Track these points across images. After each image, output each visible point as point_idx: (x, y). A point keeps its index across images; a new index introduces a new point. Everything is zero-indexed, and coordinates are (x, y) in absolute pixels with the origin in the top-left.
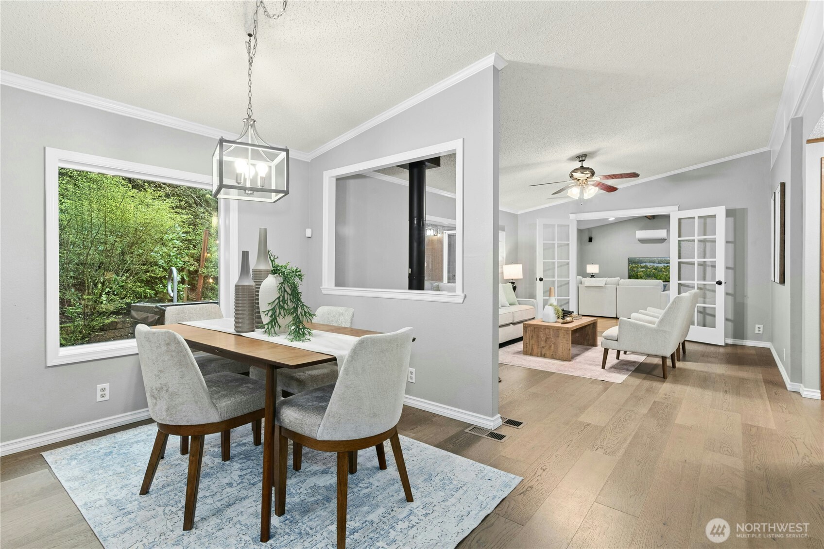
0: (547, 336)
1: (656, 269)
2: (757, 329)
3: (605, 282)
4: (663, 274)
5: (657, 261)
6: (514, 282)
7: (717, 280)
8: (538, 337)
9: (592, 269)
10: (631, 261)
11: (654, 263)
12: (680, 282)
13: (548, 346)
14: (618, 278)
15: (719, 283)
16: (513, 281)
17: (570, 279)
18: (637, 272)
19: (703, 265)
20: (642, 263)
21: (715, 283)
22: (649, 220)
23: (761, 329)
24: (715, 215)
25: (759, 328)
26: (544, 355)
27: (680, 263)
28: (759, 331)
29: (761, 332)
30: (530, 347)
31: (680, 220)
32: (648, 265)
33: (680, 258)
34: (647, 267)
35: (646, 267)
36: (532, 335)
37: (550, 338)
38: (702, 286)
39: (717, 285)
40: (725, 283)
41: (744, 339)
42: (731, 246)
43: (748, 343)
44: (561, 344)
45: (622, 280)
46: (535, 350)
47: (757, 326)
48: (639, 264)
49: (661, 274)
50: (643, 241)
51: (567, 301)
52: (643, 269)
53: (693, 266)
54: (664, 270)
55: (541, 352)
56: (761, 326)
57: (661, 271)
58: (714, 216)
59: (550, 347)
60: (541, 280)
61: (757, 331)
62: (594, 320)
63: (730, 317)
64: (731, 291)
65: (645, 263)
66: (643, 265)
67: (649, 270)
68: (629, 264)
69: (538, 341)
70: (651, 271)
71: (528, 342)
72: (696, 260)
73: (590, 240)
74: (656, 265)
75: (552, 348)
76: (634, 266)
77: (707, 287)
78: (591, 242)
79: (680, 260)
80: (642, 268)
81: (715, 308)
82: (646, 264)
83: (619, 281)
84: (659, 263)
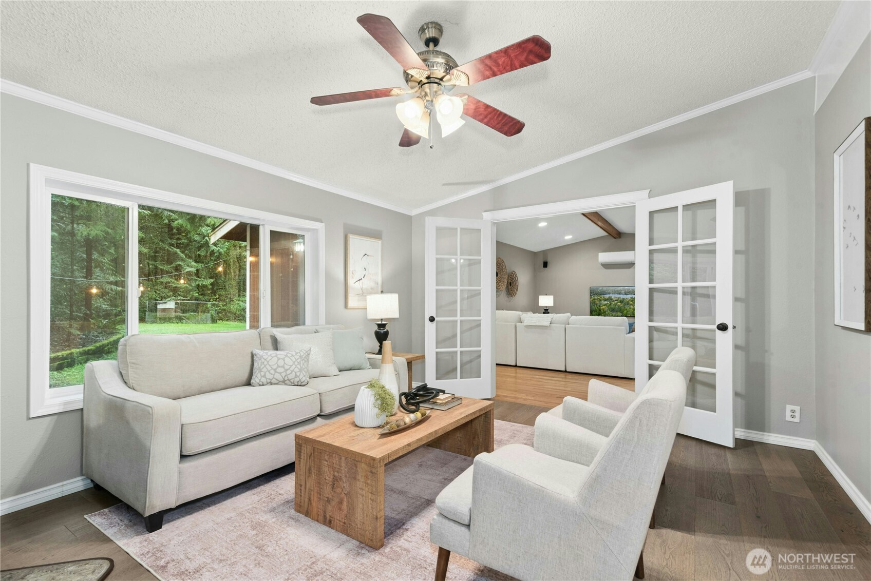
0: (336, 474)
1: (621, 302)
2: (788, 414)
3: (550, 320)
4: (630, 308)
5: (623, 292)
6: (385, 325)
7: (718, 323)
8: (319, 472)
9: (546, 301)
10: (593, 292)
11: (619, 294)
12: (652, 324)
13: (337, 500)
14: (569, 314)
15: (723, 327)
16: (383, 323)
17: (481, 318)
18: (600, 306)
19: (693, 293)
20: (606, 294)
21: (715, 327)
22: (614, 239)
23: (797, 414)
24: (715, 201)
25: (793, 411)
26: (330, 522)
27: (651, 291)
28: (793, 417)
29: (797, 420)
30: (307, 496)
31: (652, 214)
32: (613, 296)
33: (651, 281)
34: (612, 299)
35: (610, 299)
36: (310, 467)
37: (341, 479)
38: (690, 332)
39: (718, 332)
40: (734, 327)
41: (764, 431)
42: (741, 258)
43: (773, 439)
44: (360, 499)
45: (574, 317)
46: (314, 504)
47: (789, 408)
48: (602, 296)
49: (628, 308)
50: (607, 266)
51: (476, 355)
52: (606, 302)
53: (675, 296)
54: (631, 302)
55: (325, 512)
56: (797, 408)
57: (628, 304)
58: (712, 203)
59: (341, 502)
60: (432, 319)
61: (788, 418)
62: (487, 407)
63: (741, 389)
64: (741, 342)
65: (609, 294)
66: (607, 296)
67: (613, 303)
68: (591, 295)
69: (320, 483)
70: (616, 304)
71: (303, 483)
72: (680, 285)
73: (545, 265)
74: (622, 296)
75: (345, 506)
76: (596, 298)
77: (699, 334)
78: (546, 267)
79: (652, 286)
80: (606, 300)
81: (714, 374)
82: (611, 295)
83: (569, 318)
84: (626, 294)
